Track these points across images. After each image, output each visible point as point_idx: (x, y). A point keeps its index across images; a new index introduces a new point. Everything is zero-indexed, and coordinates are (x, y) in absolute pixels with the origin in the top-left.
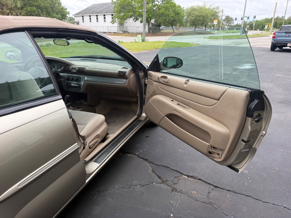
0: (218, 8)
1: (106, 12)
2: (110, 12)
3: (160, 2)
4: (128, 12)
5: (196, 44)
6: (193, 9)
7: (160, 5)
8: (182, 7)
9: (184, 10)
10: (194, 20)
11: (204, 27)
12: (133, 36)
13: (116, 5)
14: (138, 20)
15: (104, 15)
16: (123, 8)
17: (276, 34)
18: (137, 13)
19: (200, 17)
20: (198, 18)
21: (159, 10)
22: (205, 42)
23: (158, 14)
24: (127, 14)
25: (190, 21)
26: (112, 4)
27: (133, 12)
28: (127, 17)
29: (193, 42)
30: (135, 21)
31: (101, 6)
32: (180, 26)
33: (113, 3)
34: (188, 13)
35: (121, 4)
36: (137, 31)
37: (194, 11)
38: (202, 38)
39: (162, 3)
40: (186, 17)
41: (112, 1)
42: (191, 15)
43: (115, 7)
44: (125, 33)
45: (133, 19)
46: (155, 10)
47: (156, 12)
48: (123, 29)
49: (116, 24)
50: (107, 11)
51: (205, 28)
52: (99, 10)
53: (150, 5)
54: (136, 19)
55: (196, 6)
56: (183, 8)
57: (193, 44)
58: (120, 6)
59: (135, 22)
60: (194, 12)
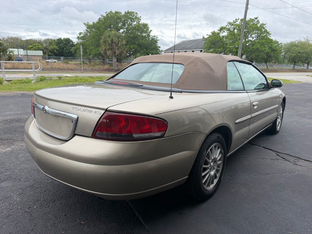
1: (195, 48)
2: (199, 48)
3: (254, 38)
4: (219, 48)
5: (297, 81)
6: (293, 45)
7: (254, 41)
8: (279, 43)
9: (282, 45)
10: (295, 56)
11: (306, 65)
13: (207, 41)
15: (193, 51)
16: (214, 44)
18: (228, 49)
19: (302, 53)
20: (299, 54)
21: (253, 46)
22: (308, 80)
23: (250, 50)
24: (217, 50)
25: (289, 58)
26: (203, 40)
27: (224, 48)
29: (294, 80)
31: (191, 42)
32: (275, 63)
34: (287, 49)
35: (212, 41)
37: (294, 47)
38: (304, 76)
39: (257, 39)
40: (283, 54)
41: (203, 38)
42: (290, 51)
43: (205, 44)
46: (248, 46)
47: (249, 48)
50: (197, 47)
51: (308, 65)
52: (188, 47)
53: (243, 41)
55: (297, 41)
56: (281, 44)
57: (293, 81)
58: (210, 42)
60: (295, 49)
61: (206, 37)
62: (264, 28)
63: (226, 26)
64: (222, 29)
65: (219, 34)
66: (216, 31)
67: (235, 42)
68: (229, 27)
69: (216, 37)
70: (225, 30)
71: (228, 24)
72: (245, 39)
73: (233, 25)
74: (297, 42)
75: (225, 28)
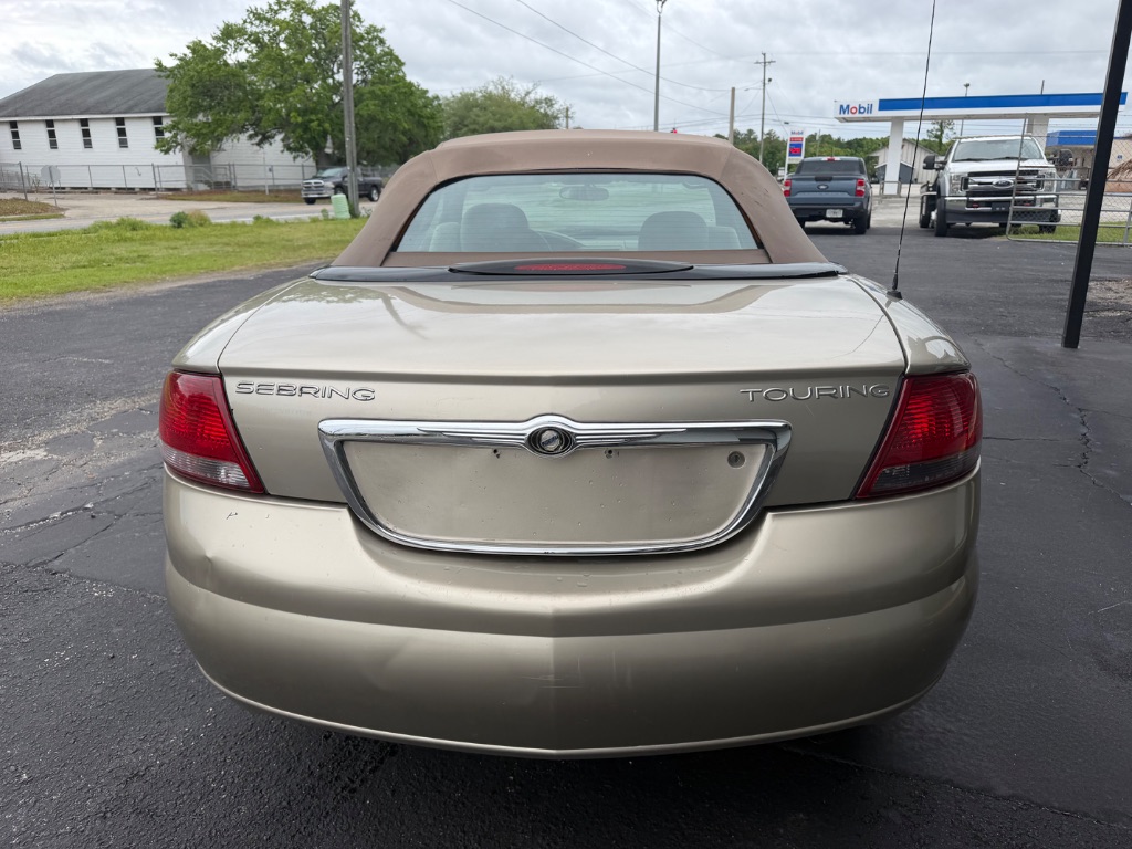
0: (549, 102)
1: (124, 107)
2: (143, 107)
3: (354, 78)
4: (233, 111)
6: (469, 105)
8: (431, 95)
9: (439, 104)
12: (263, 202)
13: (177, 81)
14: (272, 141)
15: (120, 121)
16: (208, 93)
17: (793, 182)
18: (270, 117)
24: (226, 115)
26: (160, 77)
27: (253, 109)
28: (227, 128)
30: (258, 144)
31: (96, 83)
33: (163, 74)
34: (456, 119)
35: (201, 80)
36: (277, 182)
37: (476, 111)
39: (363, 81)
41: (156, 67)
42: (466, 126)
43: (171, 91)
44: (222, 189)
45: (251, 137)
46: (337, 104)
48: (208, 176)
49: (177, 157)
50: (131, 102)
52: (92, 100)
53: (316, 86)
54: (260, 137)
55: (481, 91)
56: (435, 98)
58: (193, 86)
59: (256, 148)
60: (478, 116)
61: (170, 63)
62: (382, 42)
63: (245, 22)
64: (229, 33)
65: (220, 53)
66: (209, 42)
67: (291, 89)
68: (255, 28)
69: (210, 65)
70: (241, 41)
71: (251, 16)
72: (324, 80)
73: (269, 21)
74: (479, 95)
75: (241, 31)
